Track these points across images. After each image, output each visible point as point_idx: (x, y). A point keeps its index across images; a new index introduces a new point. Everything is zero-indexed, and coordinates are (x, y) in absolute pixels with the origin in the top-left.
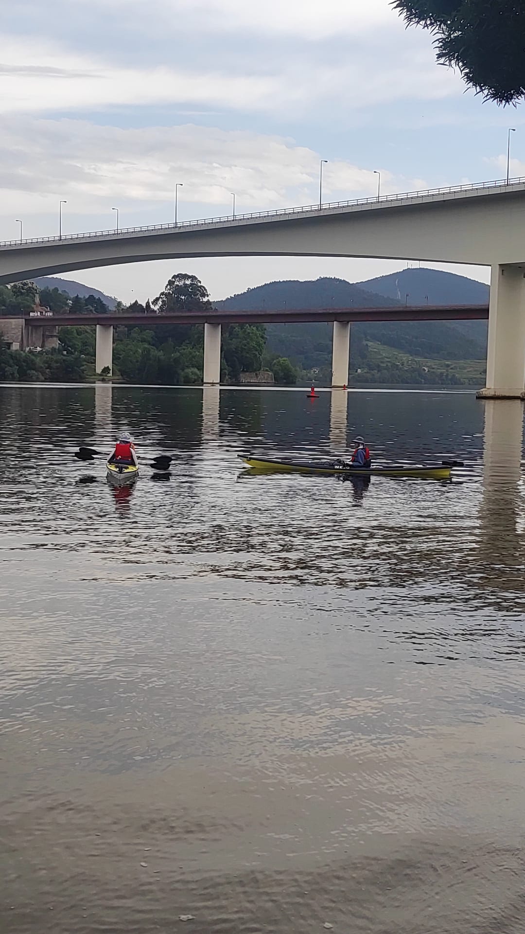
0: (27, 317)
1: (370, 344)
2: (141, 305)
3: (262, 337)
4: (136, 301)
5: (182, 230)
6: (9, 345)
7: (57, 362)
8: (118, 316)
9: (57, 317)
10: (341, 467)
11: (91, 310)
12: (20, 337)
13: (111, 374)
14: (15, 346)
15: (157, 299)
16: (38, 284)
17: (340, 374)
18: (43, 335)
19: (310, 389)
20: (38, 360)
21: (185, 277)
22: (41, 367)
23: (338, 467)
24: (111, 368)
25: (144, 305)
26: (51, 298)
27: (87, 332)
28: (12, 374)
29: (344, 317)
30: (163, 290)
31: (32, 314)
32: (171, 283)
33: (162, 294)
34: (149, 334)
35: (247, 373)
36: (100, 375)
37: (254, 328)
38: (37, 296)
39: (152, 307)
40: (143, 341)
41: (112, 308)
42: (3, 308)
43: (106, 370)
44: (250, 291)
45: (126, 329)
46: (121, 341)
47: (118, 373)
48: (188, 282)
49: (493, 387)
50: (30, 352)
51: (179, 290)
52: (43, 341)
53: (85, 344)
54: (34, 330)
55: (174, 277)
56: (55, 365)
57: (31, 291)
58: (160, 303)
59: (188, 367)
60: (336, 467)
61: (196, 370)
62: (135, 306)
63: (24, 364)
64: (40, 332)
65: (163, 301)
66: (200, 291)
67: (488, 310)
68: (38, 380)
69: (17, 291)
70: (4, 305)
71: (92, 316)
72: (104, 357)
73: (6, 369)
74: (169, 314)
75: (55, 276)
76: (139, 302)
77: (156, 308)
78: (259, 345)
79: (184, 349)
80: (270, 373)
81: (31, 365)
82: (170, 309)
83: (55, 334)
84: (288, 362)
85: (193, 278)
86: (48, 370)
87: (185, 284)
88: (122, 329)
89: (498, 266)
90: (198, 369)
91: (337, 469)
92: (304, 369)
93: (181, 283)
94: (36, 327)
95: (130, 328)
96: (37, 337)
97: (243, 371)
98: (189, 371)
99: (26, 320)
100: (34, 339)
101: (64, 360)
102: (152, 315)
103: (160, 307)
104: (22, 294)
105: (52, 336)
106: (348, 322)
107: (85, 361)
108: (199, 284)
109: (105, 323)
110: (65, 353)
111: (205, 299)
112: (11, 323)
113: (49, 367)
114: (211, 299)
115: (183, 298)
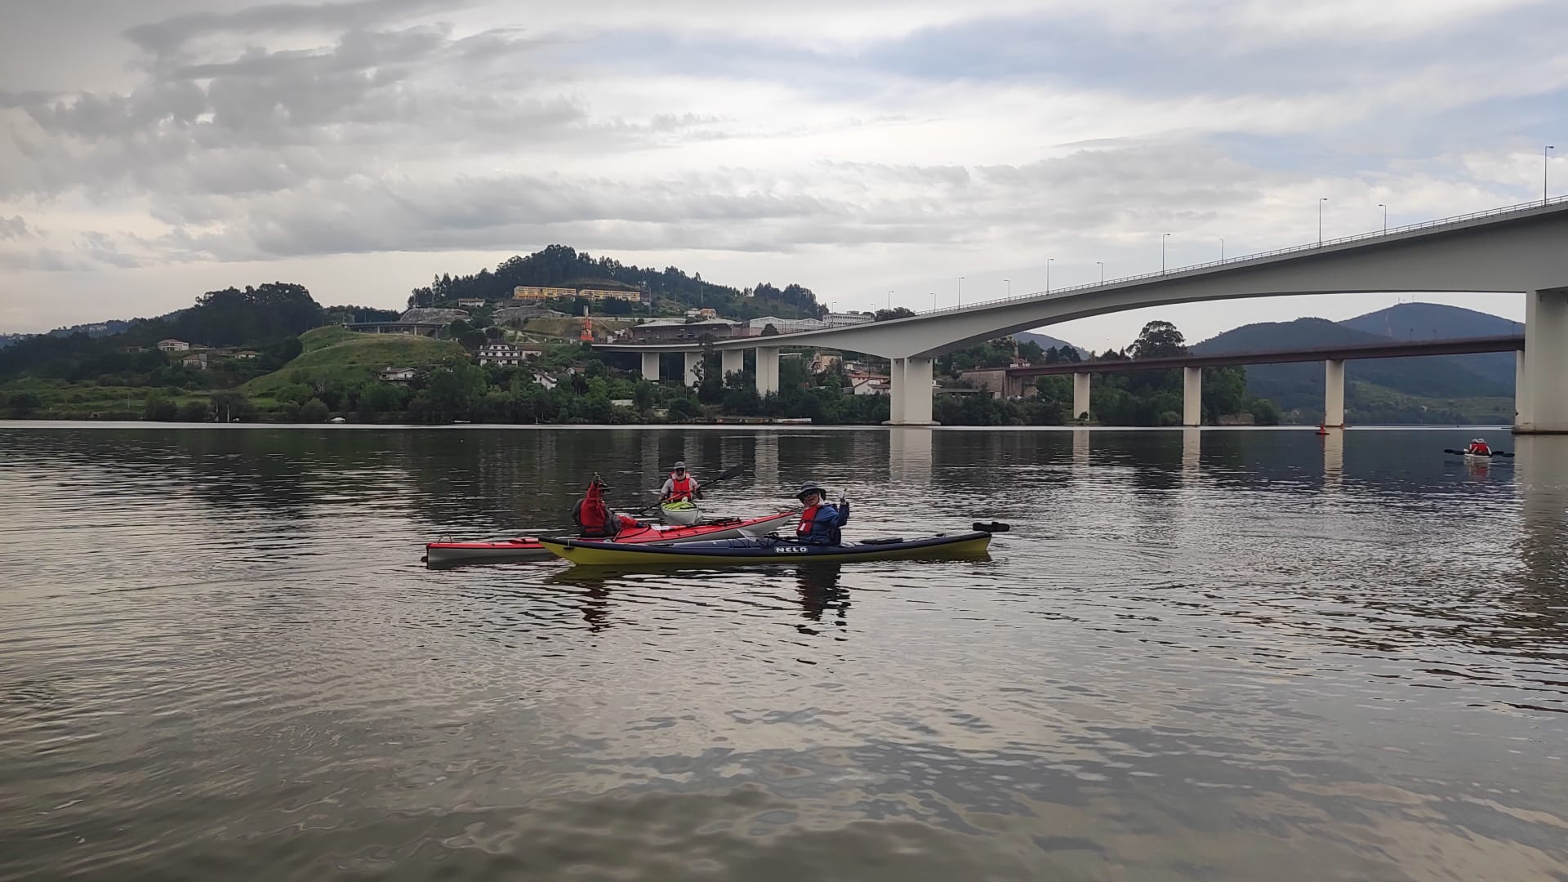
0: (1007, 369)
1: (1358, 383)
2: (1115, 353)
3: (1241, 379)
4: (1111, 350)
5: (1170, 278)
6: (992, 394)
7: (1037, 408)
8: (1092, 364)
9: (1032, 367)
11: (1066, 360)
12: (1001, 387)
13: (1088, 419)
14: (997, 396)
15: (1132, 347)
16: (1015, 338)
17: (1335, 411)
18: (1023, 385)
20: (1019, 408)
21: (1163, 324)
22: (1022, 414)
24: (1088, 413)
25: (1119, 353)
26: (1030, 350)
27: (1063, 380)
28: (996, 421)
29: (1337, 356)
30: (1138, 338)
31: (1012, 366)
32: (1145, 330)
33: (1137, 341)
34: (1123, 380)
35: (1226, 416)
36: (1078, 420)
37: (1233, 371)
38: (1016, 349)
39: (1126, 354)
40: (1118, 387)
41: (1083, 358)
42: (985, 361)
43: (1084, 415)
44: (1222, 335)
45: (1101, 376)
46: (1097, 387)
47: (1095, 418)
48: (1163, 329)
49: (1532, 422)
50: (1012, 400)
51: (1154, 337)
52: (1023, 391)
53: (1062, 391)
54: (1014, 380)
55: (1149, 324)
56: (1034, 412)
57: (1010, 345)
58: (1134, 350)
59: (1166, 411)
61: (1173, 413)
62: (1110, 355)
63: (1007, 411)
64: (1020, 381)
65: (1137, 348)
66: (1175, 337)
67: (1524, 341)
68: (1019, 425)
69: (997, 346)
70: (985, 359)
71: (1067, 365)
72: (1082, 402)
73: (991, 416)
74: (1146, 360)
75: (1028, 331)
76: (1114, 351)
77: (1130, 355)
78: (1239, 387)
79: (1160, 393)
80: (1250, 415)
81: (1014, 413)
82: (1143, 356)
83: (1033, 383)
84: (1270, 404)
85: (1169, 324)
86: (1029, 417)
87: (1159, 331)
88: (1097, 376)
89: (1535, 293)
90: (1178, 413)
92: (1283, 411)
93: (1156, 330)
94: (1016, 378)
95: (1105, 375)
96: (1016, 386)
97: (1222, 414)
98: (1167, 414)
99: (1007, 371)
100: (1014, 388)
101: (1044, 407)
102: (1127, 361)
103: (1135, 354)
104: (1001, 347)
105: (1031, 385)
106: (1342, 360)
107: (1063, 407)
108: (1174, 330)
109: (1077, 369)
110: (1044, 400)
111: (1180, 345)
112: (992, 375)
113: (1030, 414)
114: (1187, 344)
115: (1158, 344)
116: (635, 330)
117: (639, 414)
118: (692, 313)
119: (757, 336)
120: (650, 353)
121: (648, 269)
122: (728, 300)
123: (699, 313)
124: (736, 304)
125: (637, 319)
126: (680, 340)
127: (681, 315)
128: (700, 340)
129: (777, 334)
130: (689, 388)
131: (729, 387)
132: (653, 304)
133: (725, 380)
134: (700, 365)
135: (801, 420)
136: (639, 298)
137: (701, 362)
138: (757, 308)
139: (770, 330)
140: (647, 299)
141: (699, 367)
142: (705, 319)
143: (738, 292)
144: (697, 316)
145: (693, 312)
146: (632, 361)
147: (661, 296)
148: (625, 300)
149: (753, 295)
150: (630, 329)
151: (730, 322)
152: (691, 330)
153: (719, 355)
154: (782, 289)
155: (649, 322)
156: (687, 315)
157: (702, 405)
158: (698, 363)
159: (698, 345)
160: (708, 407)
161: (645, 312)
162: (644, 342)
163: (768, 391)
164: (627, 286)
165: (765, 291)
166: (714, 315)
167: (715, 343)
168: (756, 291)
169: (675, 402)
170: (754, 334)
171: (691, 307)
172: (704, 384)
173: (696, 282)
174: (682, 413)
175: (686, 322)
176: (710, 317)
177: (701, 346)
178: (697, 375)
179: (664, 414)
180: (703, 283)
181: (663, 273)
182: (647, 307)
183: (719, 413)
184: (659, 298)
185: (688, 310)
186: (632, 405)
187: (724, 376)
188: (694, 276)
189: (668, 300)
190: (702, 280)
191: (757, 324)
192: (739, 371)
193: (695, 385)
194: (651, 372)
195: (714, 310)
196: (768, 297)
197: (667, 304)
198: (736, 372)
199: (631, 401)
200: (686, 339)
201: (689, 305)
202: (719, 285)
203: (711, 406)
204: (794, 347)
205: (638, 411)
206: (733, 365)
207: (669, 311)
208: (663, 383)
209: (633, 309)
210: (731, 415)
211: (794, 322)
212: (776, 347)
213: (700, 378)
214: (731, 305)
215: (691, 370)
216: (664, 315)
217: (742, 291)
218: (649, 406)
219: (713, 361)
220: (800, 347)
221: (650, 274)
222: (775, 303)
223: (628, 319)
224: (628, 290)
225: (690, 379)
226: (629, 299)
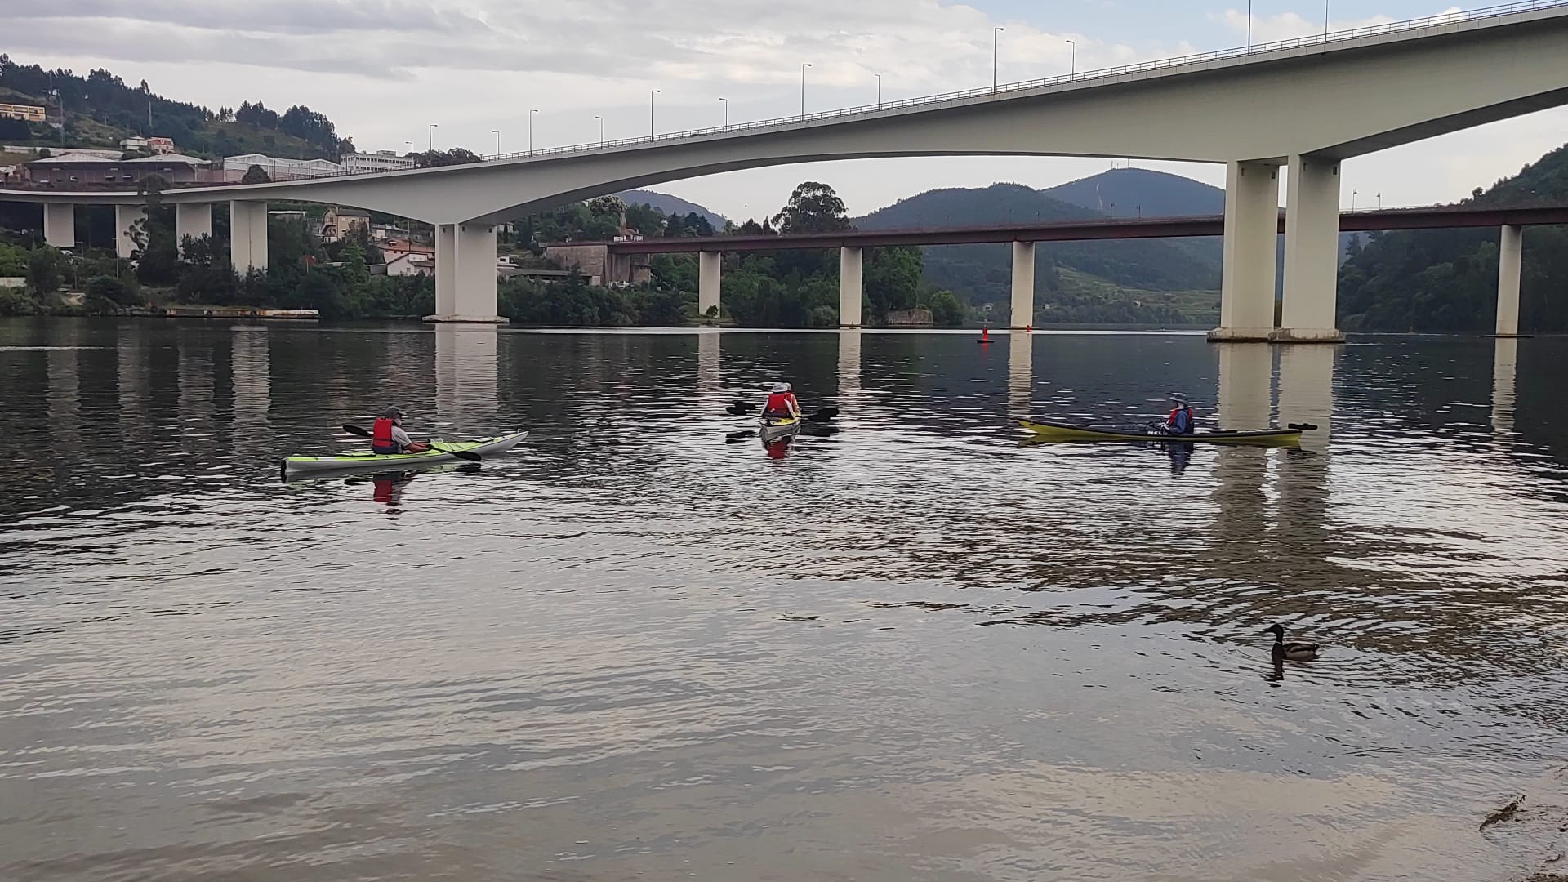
0: (610, 243)
1: (1062, 270)
2: (757, 225)
3: (917, 264)
4: (751, 220)
5: (811, 125)
6: (587, 279)
7: (649, 300)
8: (727, 239)
9: (649, 242)
10: (1156, 433)
11: (693, 233)
12: (602, 268)
13: (718, 316)
14: (596, 281)
15: (779, 216)
16: (624, 199)
17: (1022, 310)
18: (631, 266)
19: (981, 332)
20: (625, 299)
21: (815, 186)
22: (629, 308)
23: (1152, 433)
24: (719, 308)
25: (762, 225)
26: (641, 218)
27: (687, 261)
28: (592, 317)
29: (1027, 236)
30: (786, 204)
31: (616, 239)
32: (796, 195)
33: (785, 209)
34: (768, 262)
35: (897, 312)
36: (705, 317)
37: (907, 252)
38: (623, 215)
39: (772, 226)
40: (761, 271)
41: (719, 228)
42: (580, 231)
43: (712, 310)
44: (901, 205)
45: (738, 256)
46: (732, 272)
47: (728, 314)
48: (819, 193)
49: (1230, 327)
50: (615, 288)
51: (807, 204)
52: (631, 275)
53: (684, 277)
54: (619, 261)
55: (800, 187)
56: (645, 304)
57: (615, 209)
58: (782, 221)
59: (820, 305)
60: (1149, 432)
61: (829, 308)
62: (750, 226)
63: (607, 304)
64: (628, 261)
65: (786, 219)
66: (834, 205)
68: (625, 324)
69: (597, 209)
70: (581, 228)
71: (694, 240)
72: (710, 294)
73: (584, 310)
74: (793, 236)
75: (645, 188)
76: (755, 221)
77: (777, 228)
78: (913, 275)
79: (814, 281)
80: (928, 312)
81: (616, 305)
82: (795, 229)
83: (646, 264)
84: (951, 297)
85: (826, 187)
86: (638, 311)
87: (814, 196)
88: (733, 256)
89: (1236, 164)
90: (833, 308)
91: (1150, 435)
92: (973, 305)
93: (810, 195)
94: (623, 256)
95: (743, 254)
96: (623, 268)
97: (892, 309)
98: (820, 310)
99: (608, 246)
100: (619, 271)
101: (658, 298)
102: (772, 237)
103: (783, 227)
104: (603, 212)
105: (642, 267)
106: (1032, 243)
107: (684, 298)
108: (833, 196)
109: (712, 248)
110: (659, 288)
111: (841, 216)
112: (590, 251)
113: (639, 308)
114: (850, 214)
115: (812, 214)
116: (33, 167)
117: (35, 301)
118: (133, 143)
119: (235, 183)
120: (58, 204)
121: (60, 70)
122: (193, 125)
123: (145, 143)
124: (207, 133)
125: (39, 149)
126: (110, 185)
127: (115, 145)
128: (141, 187)
129: (269, 181)
130: (123, 260)
131: (189, 261)
132: (67, 127)
133: (181, 250)
134: (141, 225)
135: (303, 312)
136: (43, 117)
137: (142, 220)
138: (241, 140)
139: (255, 174)
140: (57, 119)
141: (138, 228)
142: (155, 153)
143: (211, 114)
144: (142, 148)
145: (135, 143)
146: (28, 216)
147: (82, 115)
148: (19, 118)
149: (234, 119)
150: (25, 165)
151: (192, 161)
152: (127, 171)
153: (173, 208)
154: (282, 113)
155: (58, 156)
156: (125, 146)
157: (143, 288)
158: (136, 222)
159: (136, 193)
160: (155, 290)
161: (54, 139)
162: (49, 187)
163: (251, 269)
164: (23, 96)
165: (253, 115)
166: (171, 148)
167: (162, 192)
168: (239, 113)
169: (98, 282)
170: (231, 180)
171: (134, 135)
172: (147, 255)
173: (141, 96)
174: (108, 300)
175: (124, 158)
176: (164, 152)
177: (140, 196)
178: (135, 240)
179: (79, 300)
180: (153, 97)
181: (86, 78)
182: (56, 131)
183: (172, 300)
184: (78, 119)
185: (126, 138)
186: (23, 285)
187: (179, 243)
188: (139, 85)
189: (93, 122)
190: (152, 92)
191: (236, 165)
192: (205, 236)
193: (134, 256)
194: (59, 234)
195: (170, 140)
196: (258, 124)
197: (93, 128)
198: (200, 237)
199: (23, 279)
200: (119, 184)
201: (129, 130)
202: (179, 101)
203: (159, 289)
204: (296, 202)
205: (33, 296)
206: (194, 227)
207: (96, 139)
208: (80, 252)
209: (32, 133)
210: (191, 303)
211: (296, 163)
212: (261, 202)
213: (141, 246)
214: (198, 134)
215: (126, 233)
216: (86, 144)
217: (216, 112)
218: (55, 289)
219: (162, 220)
220: (305, 202)
221: (63, 80)
222: (269, 132)
223: (24, 150)
224: (25, 102)
225: (125, 247)
226: (27, 116)
